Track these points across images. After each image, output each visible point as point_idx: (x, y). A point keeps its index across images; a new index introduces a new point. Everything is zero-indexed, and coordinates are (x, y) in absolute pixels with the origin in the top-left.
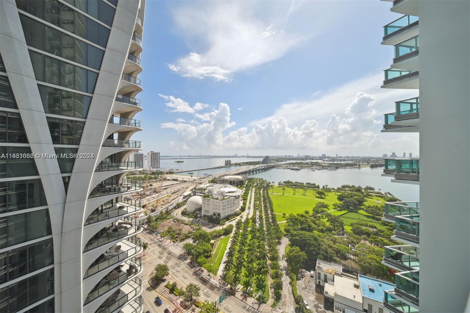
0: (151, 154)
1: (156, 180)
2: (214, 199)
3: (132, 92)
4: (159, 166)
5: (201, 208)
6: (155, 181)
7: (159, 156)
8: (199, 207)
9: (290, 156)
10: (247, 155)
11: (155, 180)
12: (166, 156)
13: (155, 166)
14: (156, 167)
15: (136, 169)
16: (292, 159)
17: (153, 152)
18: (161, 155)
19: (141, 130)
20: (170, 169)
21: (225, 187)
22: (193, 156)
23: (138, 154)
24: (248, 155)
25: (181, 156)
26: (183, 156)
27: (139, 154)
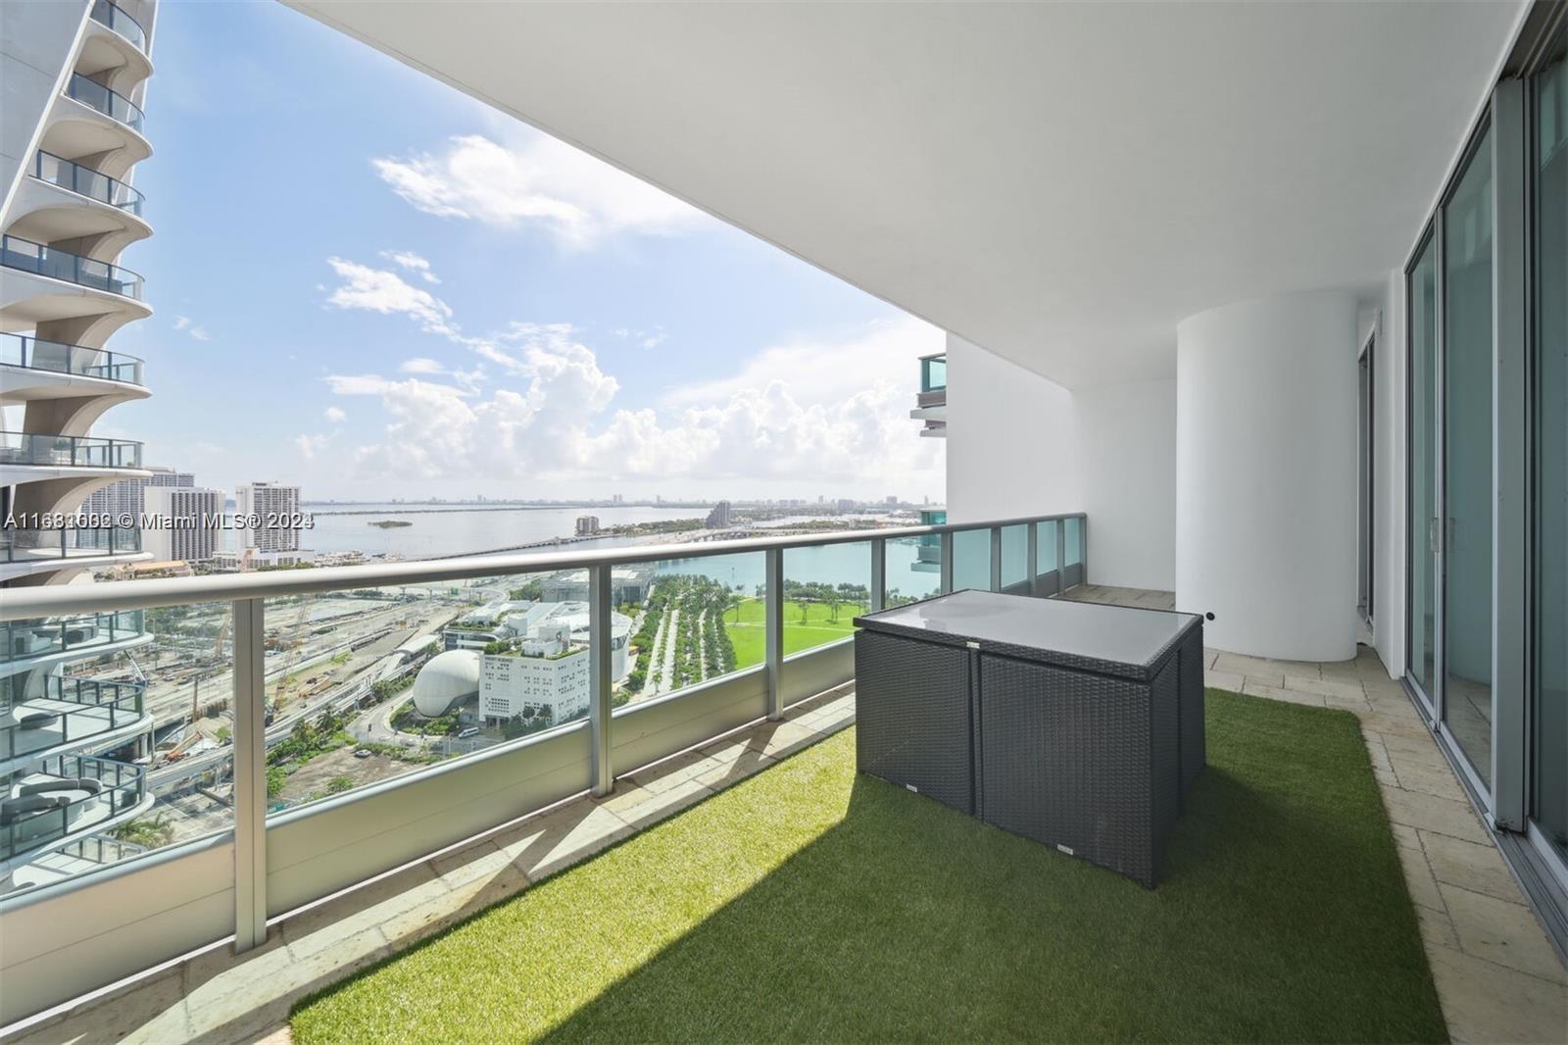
0: (256, 496)
1: (280, 599)
2: (529, 656)
3: (96, 238)
4: (297, 542)
5: (478, 692)
6: (277, 603)
7: (296, 504)
8: (466, 691)
9: (794, 502)
10: (658, 497)
11: (273, 600)
12: (332, 503)
13: (275, 543)
14: (280, 545)
15: (111, 554)
16: (802, 512)
17: (265, 485)
18: (303, 498)
19: (145, 395)
20: (347, 553)
21: (574, 610)
22: (448, 500)
23: (190, 493)
24: (661, 499)
25: (398, 500)
26: (406, 501)
27: (197, 492)
